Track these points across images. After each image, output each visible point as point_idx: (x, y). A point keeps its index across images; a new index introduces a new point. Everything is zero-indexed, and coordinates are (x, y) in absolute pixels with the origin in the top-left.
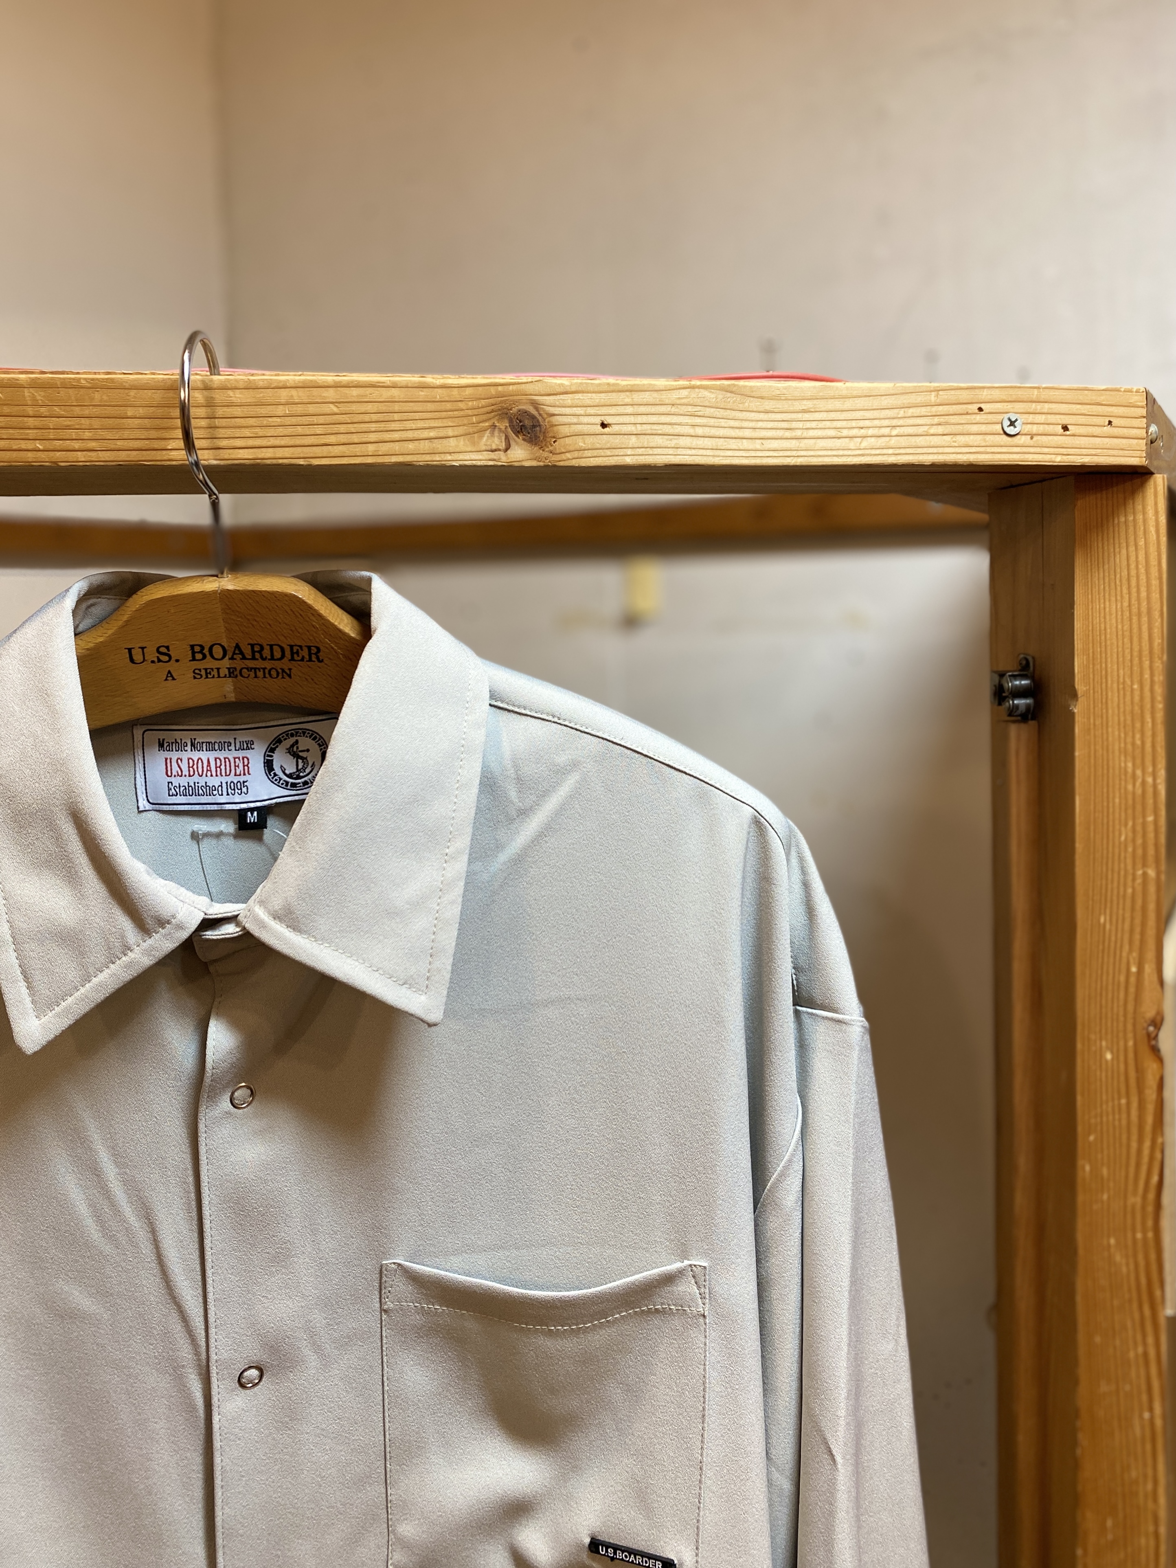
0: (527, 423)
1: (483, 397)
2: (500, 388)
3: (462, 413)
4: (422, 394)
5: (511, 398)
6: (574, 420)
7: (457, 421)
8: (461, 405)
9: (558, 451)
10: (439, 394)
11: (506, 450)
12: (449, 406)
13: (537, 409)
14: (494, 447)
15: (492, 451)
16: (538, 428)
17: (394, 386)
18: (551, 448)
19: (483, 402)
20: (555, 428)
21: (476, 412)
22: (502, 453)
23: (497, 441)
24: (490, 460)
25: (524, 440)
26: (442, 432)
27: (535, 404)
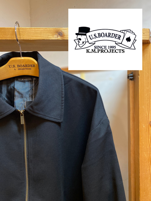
1: (54, 30)
3: (51, 32)
4: (46, 30)
5: (58, 30)
6: (67, 33)
9: (65, 37)
10: (48, 30)
17: (42, 29)
20: (64, 34)
23: (56, 36)
24: (55, 39)
25: (60, 36)
26: (49, 35)
27: (61, 31)
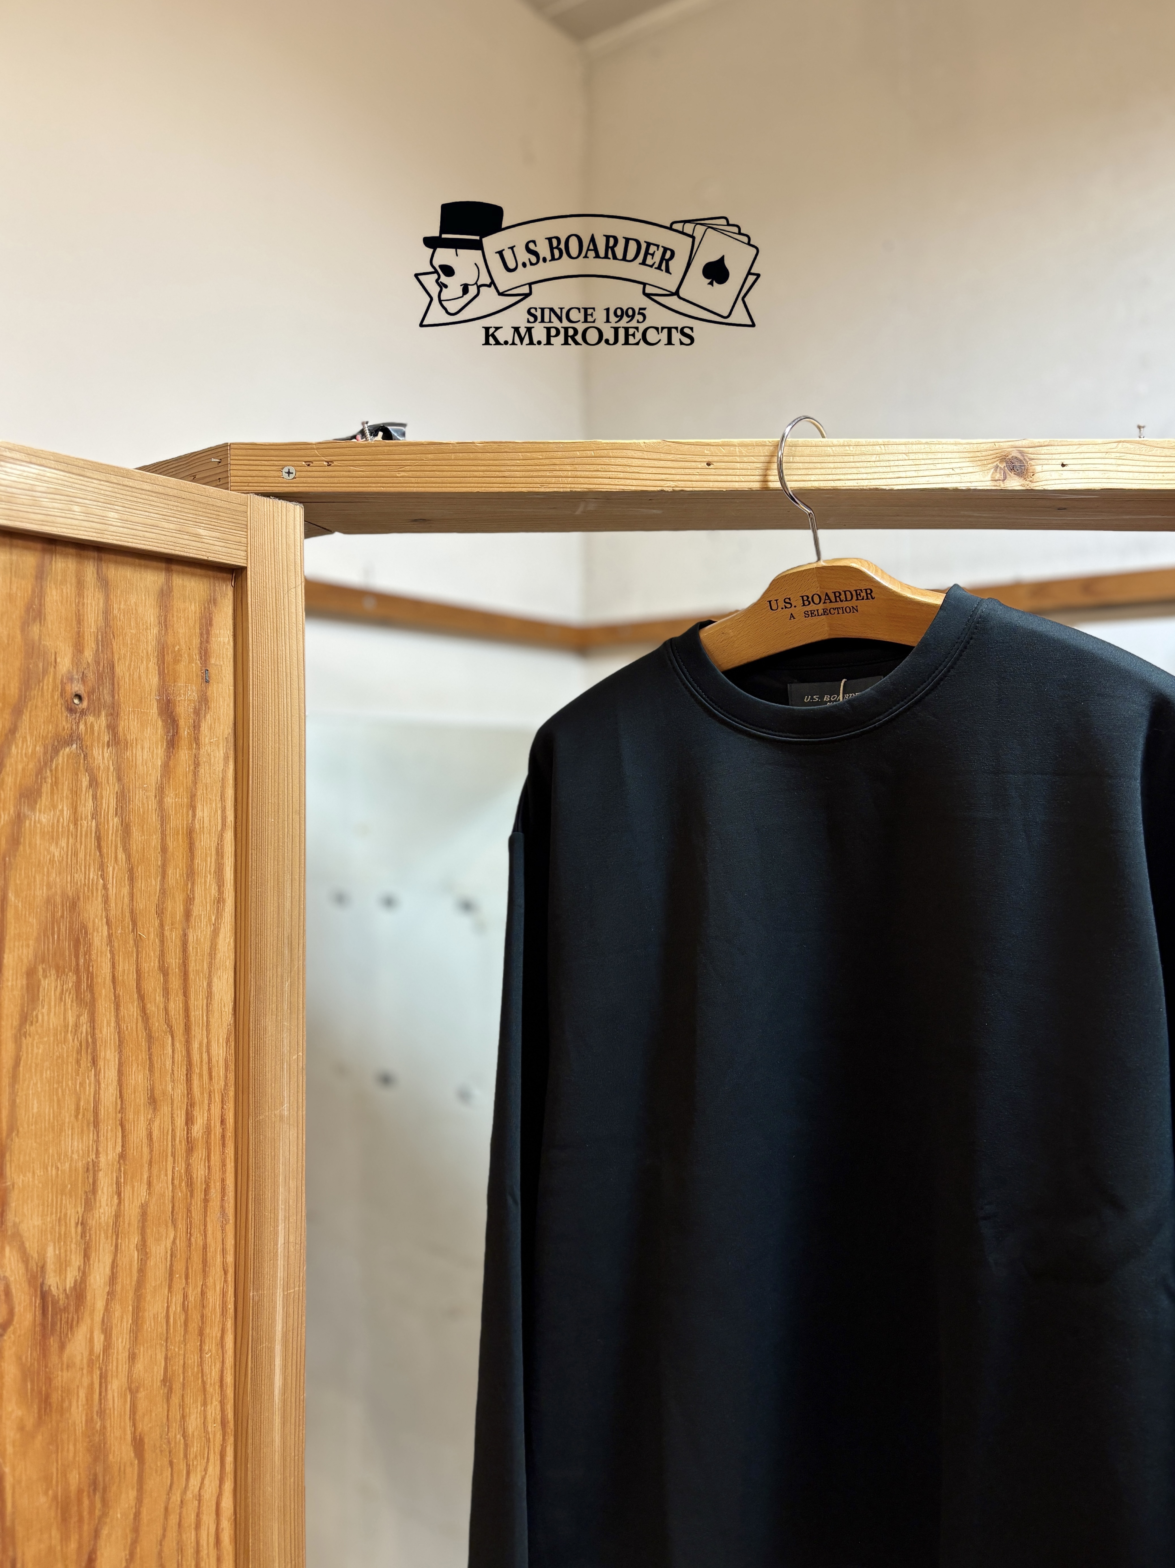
0: (1017, 464)
1: (991, 449)
2: (1001, 444)
3: (977, 459)
4: (955, 448)
5: (1008, 450)
6: (1046, 462)
7: (975, 464)
8: (978, 454)
9: (1035, 481)
11: (1004, 480)
12: (972, 455)
13: (1023, 456)
14: (997, 478)
15: (996, 481)
16: (1023, 467)
18: (1031, 479)
19: (991, 452)
20: (1033, 467)
21: (986, 458)
22: (1001, 482)
23: (998, 475)
24: (994, 486)
25: (1015, 474)
26: (964, 471)
27: (1021, 452)
